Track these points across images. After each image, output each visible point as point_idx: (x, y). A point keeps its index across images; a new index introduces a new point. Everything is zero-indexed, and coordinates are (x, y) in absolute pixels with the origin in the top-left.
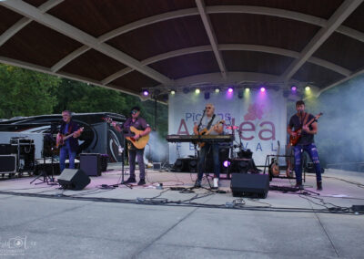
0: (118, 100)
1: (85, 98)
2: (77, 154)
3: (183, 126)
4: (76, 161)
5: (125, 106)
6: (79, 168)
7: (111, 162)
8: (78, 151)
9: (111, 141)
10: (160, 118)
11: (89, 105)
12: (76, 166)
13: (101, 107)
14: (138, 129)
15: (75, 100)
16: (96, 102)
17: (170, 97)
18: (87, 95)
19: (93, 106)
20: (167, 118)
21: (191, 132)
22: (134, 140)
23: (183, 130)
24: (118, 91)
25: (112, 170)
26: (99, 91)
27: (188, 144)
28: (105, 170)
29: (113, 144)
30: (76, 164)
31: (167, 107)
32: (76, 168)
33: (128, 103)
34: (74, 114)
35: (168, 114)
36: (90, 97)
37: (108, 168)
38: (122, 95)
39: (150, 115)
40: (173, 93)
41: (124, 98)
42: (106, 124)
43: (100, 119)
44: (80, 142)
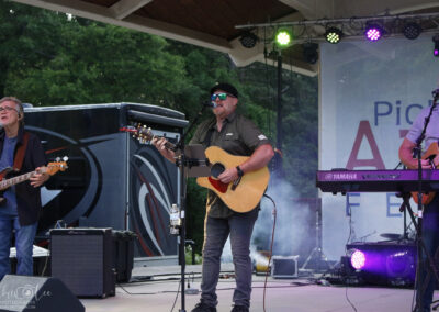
0: (161, 63)
1: (62, 58)
2: (41, 229)
3: (365, 142)
4: (38, 251)
5: (181, 83)
6: (47, 274)
7: (144, 254)
8: (42, 221)
9: (143, 191)
10: (292, 117)
11: (73, 79)
12: (38, 267)
13: (110, 85)
14: (232, 151)
15: (32, 64)
16: (93, 73)
17: (322, 51)
18: (68, 51)
19: (87, 83)
20: (315, 118)
21: (391, 161)
22: (222, 187)
23: (365, 153)
24: (160, 35)
25: (148, 279)
26: (102, 38)
27: (382, 196)
28: (125, 279)
29: (150, 198)
30: (39, 260)
31: (314, 82)
32: (37, 273)
33: (189, 74)
34: (30, 108)
35: (316, 106)
36: (77, 58)
37: (136, 272)
38: (175, 47)
39: (260, 110)
40: (333, 37)
41: (179, 59)
42: (125, 138)
43: (108, 123)
44: (48, 195)
